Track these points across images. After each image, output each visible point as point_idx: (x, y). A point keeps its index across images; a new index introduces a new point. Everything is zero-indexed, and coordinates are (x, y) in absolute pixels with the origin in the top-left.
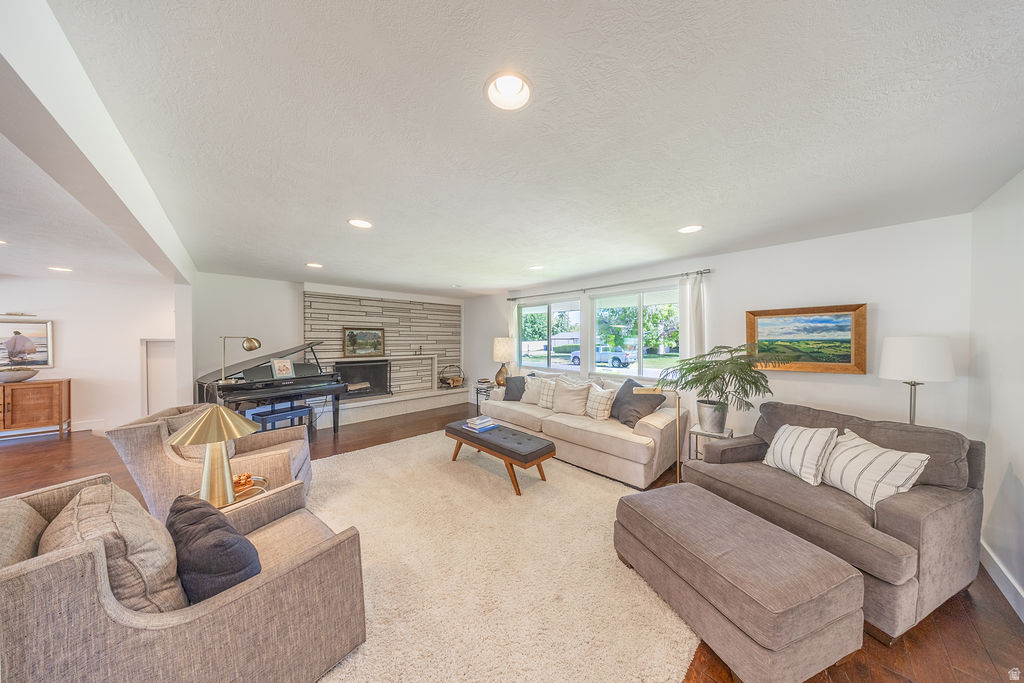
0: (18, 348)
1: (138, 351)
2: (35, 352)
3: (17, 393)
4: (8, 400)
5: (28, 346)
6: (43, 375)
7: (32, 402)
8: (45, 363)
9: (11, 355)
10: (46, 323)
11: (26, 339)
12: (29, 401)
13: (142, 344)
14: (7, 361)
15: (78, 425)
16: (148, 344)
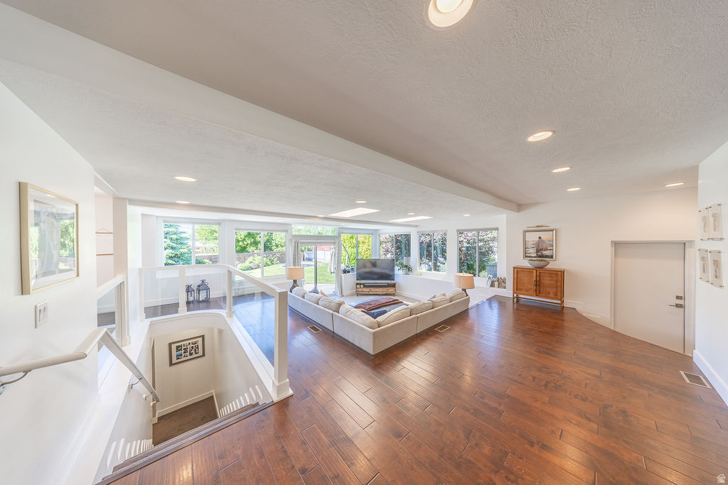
0: (540, 247)
1: (609, 249)
2: (547, 250)
3: (542, 274)
4: (538, 279)
5: (544, 246)
6: (552, 265)
7: (548, 282)
8: (552, 257)
9: (538, 251)
10: (552, 231)
11: (543, 241)
12: (546, 281)
13: (612, 245)
14: (535, 255)
15: (568, 303)
16: (616, 245)
